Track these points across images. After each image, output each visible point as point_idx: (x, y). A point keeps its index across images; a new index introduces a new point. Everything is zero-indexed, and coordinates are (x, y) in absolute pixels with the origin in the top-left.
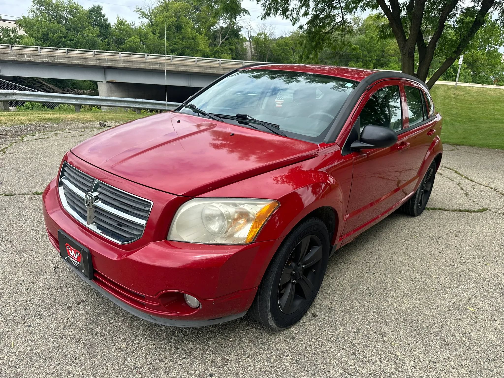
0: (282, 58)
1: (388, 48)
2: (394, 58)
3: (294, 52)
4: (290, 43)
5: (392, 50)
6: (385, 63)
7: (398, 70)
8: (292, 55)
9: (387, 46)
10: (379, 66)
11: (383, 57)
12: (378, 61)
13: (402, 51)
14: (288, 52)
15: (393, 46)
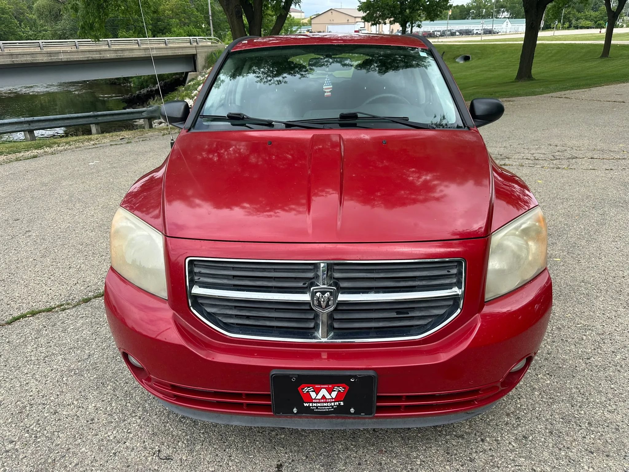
0: (4, 33)
1: (162, 7)
2: (174, 20)
3: (21, 22)
4: (9, 8)
5: (168, 10)
6: (165, 28)
7: (185, 36)
8: (18, 27)
9: (160, 6)
10: (159, 33)
11: (159, 20)
12: (155, 27)
13: (227, 10)
14: (11, 23)
15: (168, 5)
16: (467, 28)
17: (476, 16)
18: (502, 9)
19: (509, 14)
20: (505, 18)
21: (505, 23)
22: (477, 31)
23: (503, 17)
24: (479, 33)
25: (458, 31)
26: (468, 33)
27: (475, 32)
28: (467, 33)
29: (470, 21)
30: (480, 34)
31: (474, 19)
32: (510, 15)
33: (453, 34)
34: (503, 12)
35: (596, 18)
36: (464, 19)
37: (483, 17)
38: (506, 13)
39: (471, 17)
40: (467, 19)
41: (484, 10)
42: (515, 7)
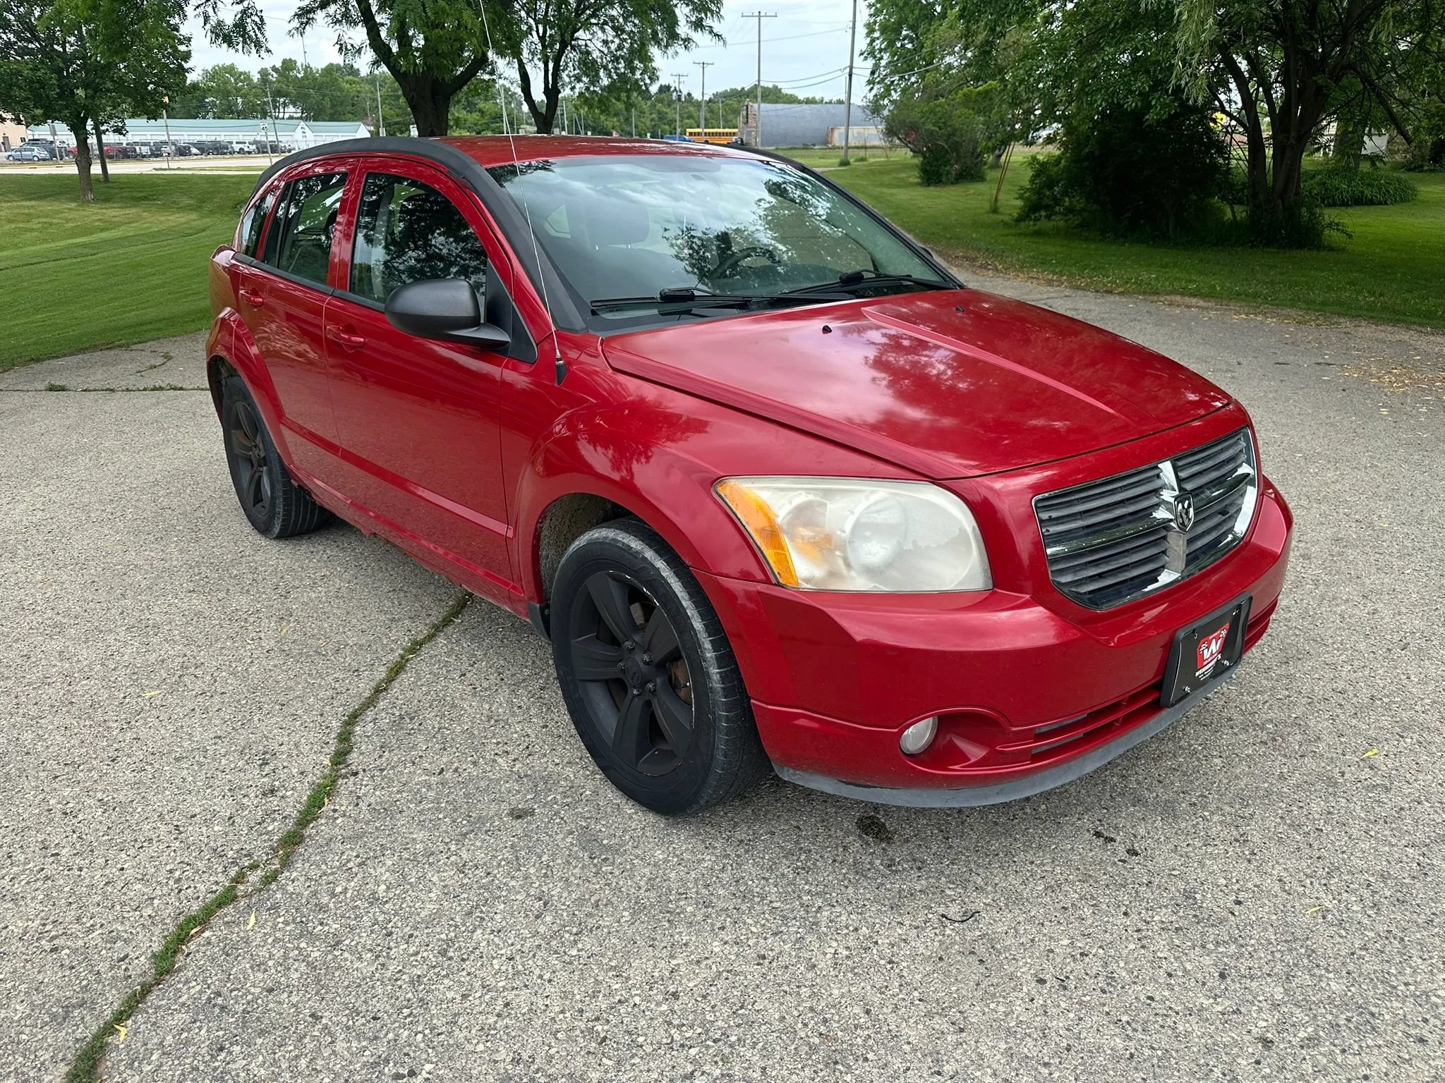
16: (213, 138)
17: (223, 112)
18: (282, 100)
19: (299, 110)
20: (291, 118)
21: (299, 129)
22: (241, 146)
23: (287, 116)
24: (246, 149)
25: (194, 145)
26: (219, 149)
27: (237, 147)
28: (216, 149)
29: (211, 122)
30: (249, 153)
31: (219, 118)
32: (302, 113)
33: (183, 152)
34: (285, 105)
35: (476, 125)
36: (195, 117)
37: (241, 115)
38: (291, 109)
39: (210, 114)
40: (204, 118)
41: (240, 100)
42: (307, 96)
